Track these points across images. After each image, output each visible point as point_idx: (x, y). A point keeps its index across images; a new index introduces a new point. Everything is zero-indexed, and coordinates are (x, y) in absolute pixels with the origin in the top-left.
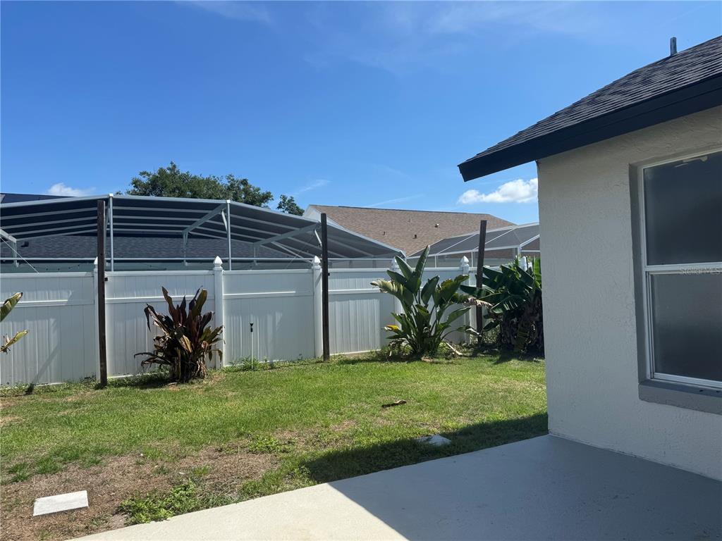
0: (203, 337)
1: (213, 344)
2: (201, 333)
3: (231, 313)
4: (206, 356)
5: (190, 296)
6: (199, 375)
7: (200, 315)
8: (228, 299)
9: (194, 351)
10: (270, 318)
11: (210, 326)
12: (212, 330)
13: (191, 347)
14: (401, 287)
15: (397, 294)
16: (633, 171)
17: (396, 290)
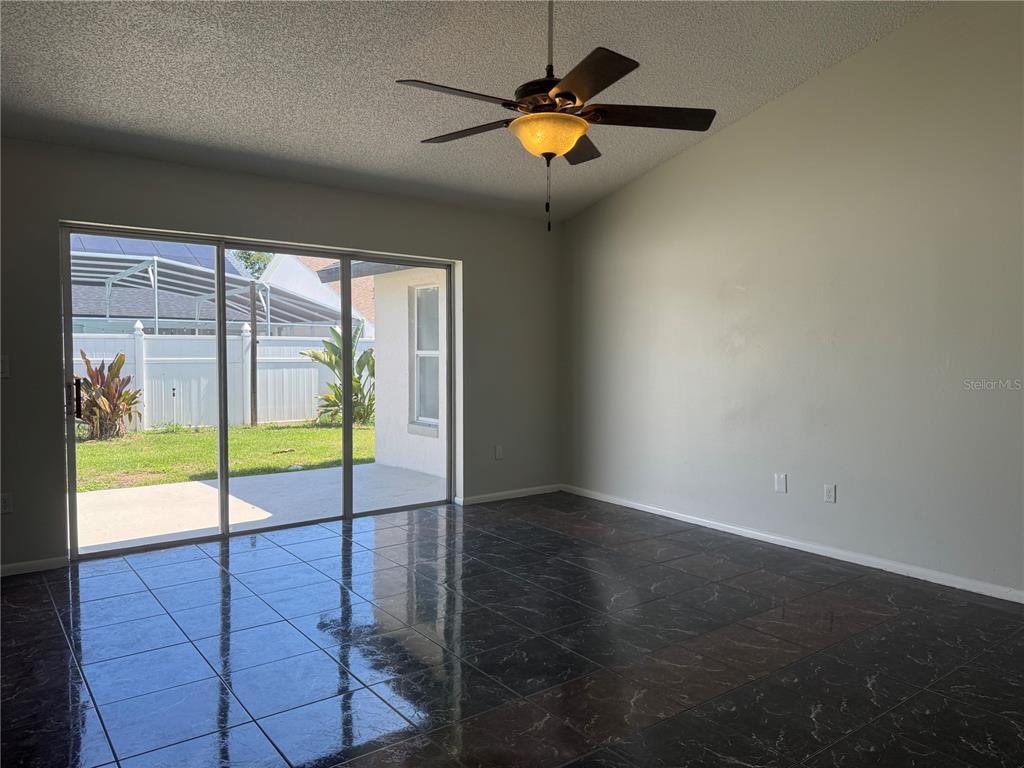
0: (122, 399)
1: (132, 406)
2: (120, 395)
3: (153, 376)
4: (126, 417)
5: (109, 360)
6: (117, 434)
7: (118, 377)
8: (148, 362)
9: (112, 412)
10: (194, 383)
11: (130, 388)
12: (132, 392)
13: (110, 407)
14: (333, 357)
15: (329, 364)
16: (411, 290)
17: (328, 360)
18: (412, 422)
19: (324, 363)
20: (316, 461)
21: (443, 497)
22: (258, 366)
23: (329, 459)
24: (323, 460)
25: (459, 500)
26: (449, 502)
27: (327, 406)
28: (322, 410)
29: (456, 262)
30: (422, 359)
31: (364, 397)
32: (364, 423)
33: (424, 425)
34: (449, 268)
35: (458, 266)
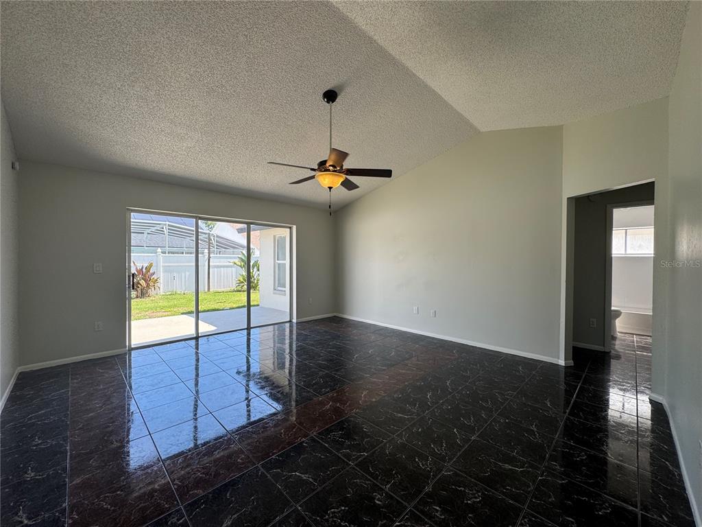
0: (151, 281)
1: (156, 284)
3: (165, 272)
4: (153, 289)
5: (146, 265)
6: (149, 296)
7: (149, 272)
8: (163, 266)
9: (147, 287)
10: (183, 274)
12: (155, 278)
13: (146, 284)
14: (242, 264)
16: (275, 237)
17: (240, 265)
18: (275, 290)
20: (235, 306)
21: (288, 320)
22: (211, 267)
23: (241, 305)
24: (237, 305)
25: (294, 321)
26: (290, 321)
27: (240, 283)
28: (237, 285)
29: (294, 226)
30: (279, 264)
31: (254, 279)
32: (255, 290)
33: (280, 291)
34: (290, 228)
35: (294, 228)
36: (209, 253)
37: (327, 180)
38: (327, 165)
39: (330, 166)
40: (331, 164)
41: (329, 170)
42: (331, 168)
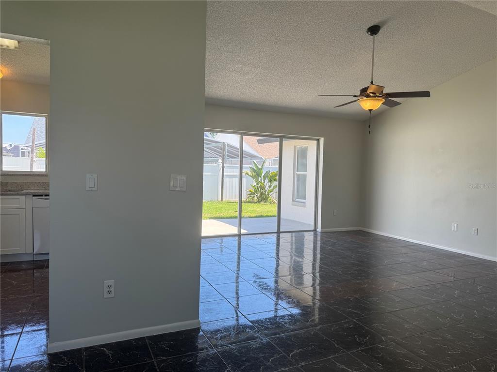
14: (254, 174)
15: (252, 177)
16: (295, 147)
17: (252, 175)
18: (293, 201)
19: (250, 176)
20: (253, 215)
21: (313, 229)
22: (224, 176)
23: (257, 215)
24: (255, 215)
25: (319, 230)
26: (315, 230)
27: (251, 194)
28: (249, 196)
29: (321, 138)
30: (298, 175)
31: (266, 191)
32: (265, 202)
33: (299, 202)
34: (318, 140)
35: (322, 140)
36: (223, 163)
37: (368, 104)
38: (368, 92)
39: (370, 93)
40: (371, 91)
41: (370, 97)
42: (371, 95)
